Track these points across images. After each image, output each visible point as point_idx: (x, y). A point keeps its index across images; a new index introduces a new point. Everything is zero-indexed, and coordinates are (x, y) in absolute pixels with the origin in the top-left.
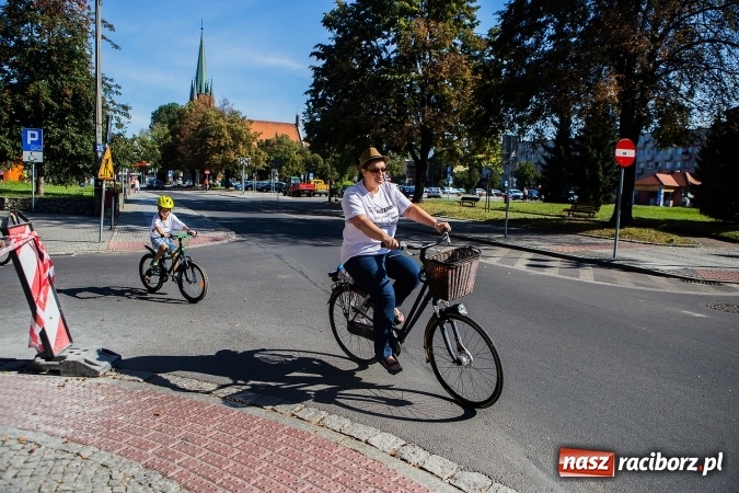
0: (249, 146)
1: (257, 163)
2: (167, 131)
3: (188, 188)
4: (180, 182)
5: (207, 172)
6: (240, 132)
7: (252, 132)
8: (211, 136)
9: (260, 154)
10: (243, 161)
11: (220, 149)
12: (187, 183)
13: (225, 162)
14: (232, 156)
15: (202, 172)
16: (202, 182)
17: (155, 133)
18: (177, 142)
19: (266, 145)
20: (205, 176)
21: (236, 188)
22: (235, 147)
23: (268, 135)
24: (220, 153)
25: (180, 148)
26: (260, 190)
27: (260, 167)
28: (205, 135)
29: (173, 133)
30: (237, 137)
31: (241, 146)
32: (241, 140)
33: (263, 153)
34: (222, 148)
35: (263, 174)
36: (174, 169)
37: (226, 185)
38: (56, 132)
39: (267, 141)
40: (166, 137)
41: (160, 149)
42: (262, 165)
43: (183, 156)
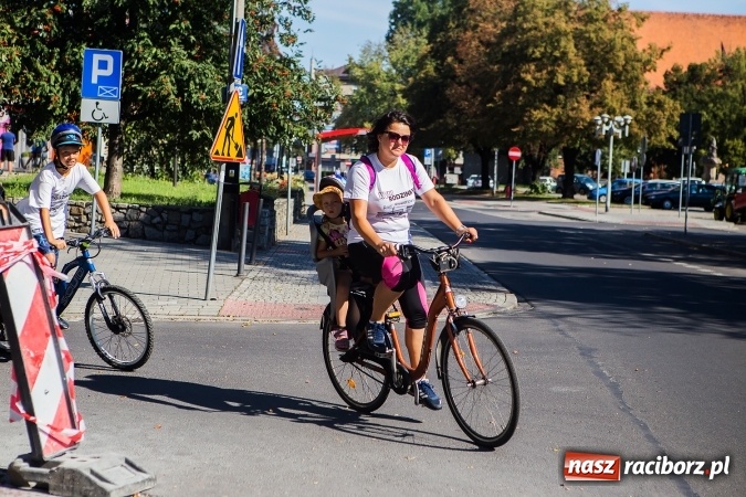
0: (632, 83)
1: (652, 129)
2: (425, 48)
3: (473, 194)
4: (452, 179)
5: (515, 154)
6: (610, 47)
7: (640, 46)
8: (529, 59)
9: (660, 105)
10: (607, 125)
11: (552, 93)
12: (471, 182)
13: (564, 127)
14: (583, 109)
15: (504, 153)
16: (505, 179)
17: (398, 55)
18: (446, 75)
19: (686, 82)
20: (510, 160)
21: (592, 196)
22: (593, 86)
23: (697, 51)
24: (553, 104)
25: (452, 92)
26: (657, 204)
27: (661, 140)
28: (518, 57)
29: (438, 53)
30: (601, 60)
31: (608, 84)
32: (612, 68)
33: (669, 103)
34: (559, 89)
35: (667, 160)
36: (436, 146)
37: (568, 189)
38: (149, 56)
39: (693, 69)
40: (421, 64)
41: (405, 94)
42: (666, 133)
43: (460, 111)
